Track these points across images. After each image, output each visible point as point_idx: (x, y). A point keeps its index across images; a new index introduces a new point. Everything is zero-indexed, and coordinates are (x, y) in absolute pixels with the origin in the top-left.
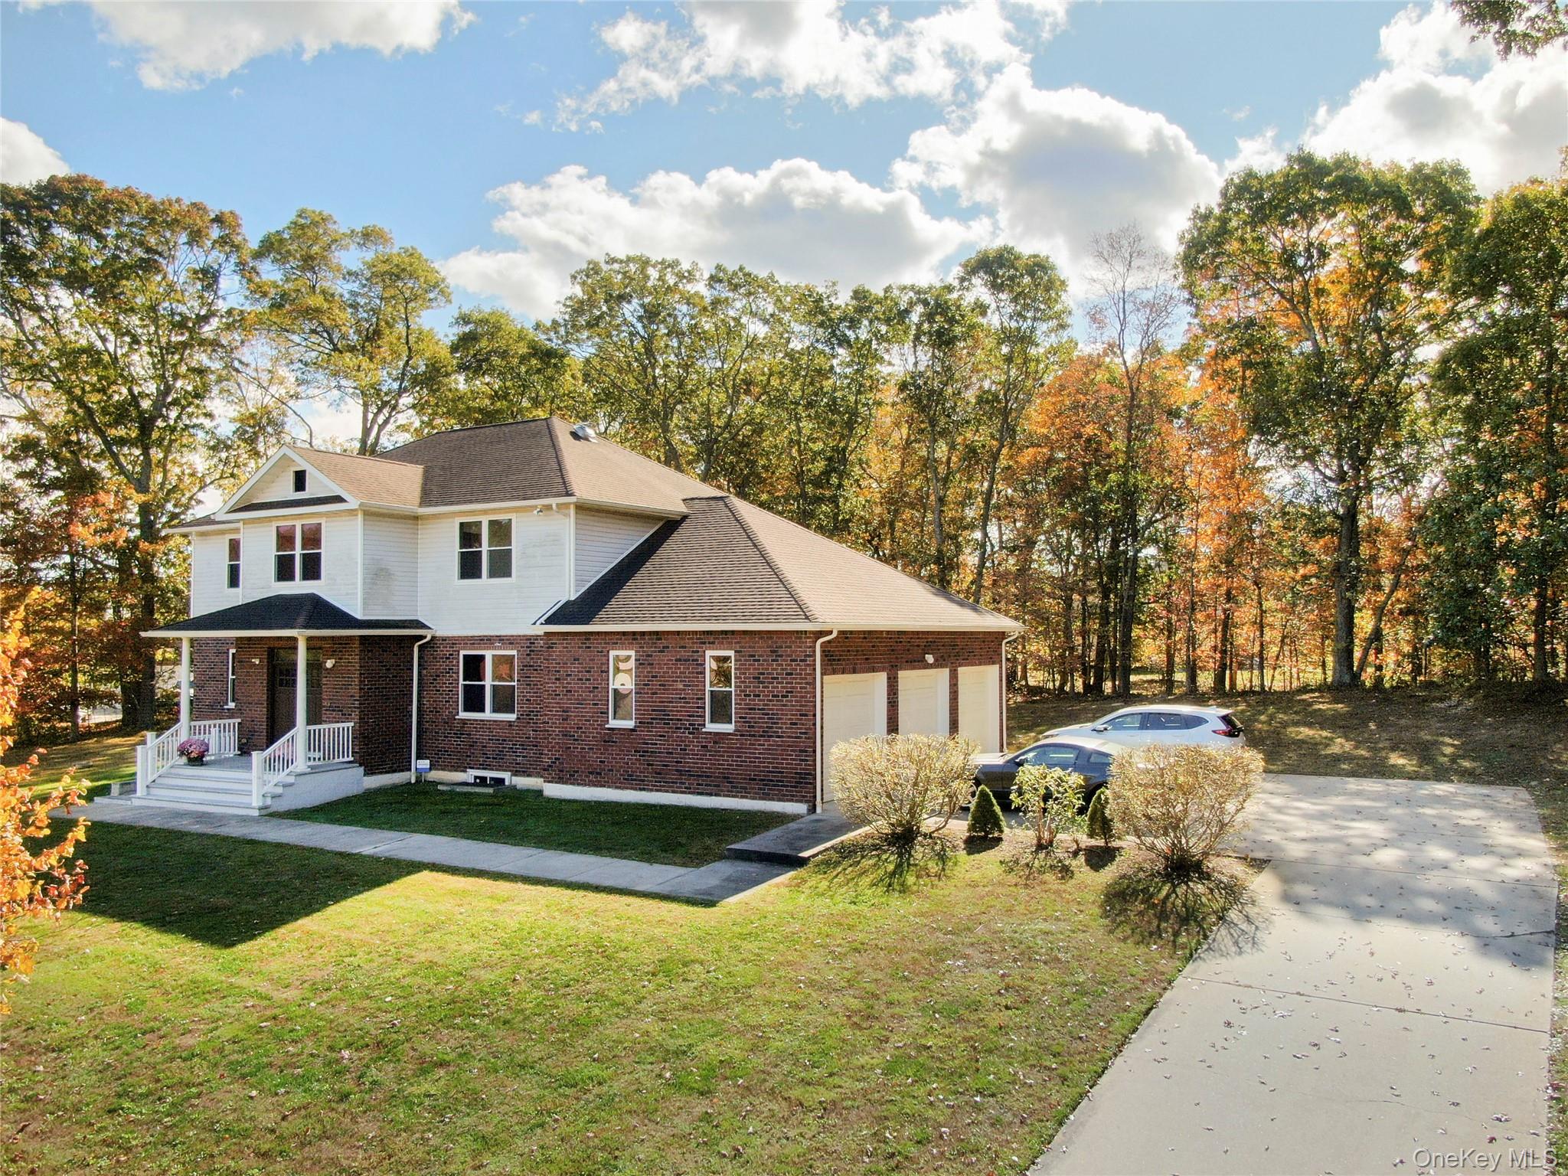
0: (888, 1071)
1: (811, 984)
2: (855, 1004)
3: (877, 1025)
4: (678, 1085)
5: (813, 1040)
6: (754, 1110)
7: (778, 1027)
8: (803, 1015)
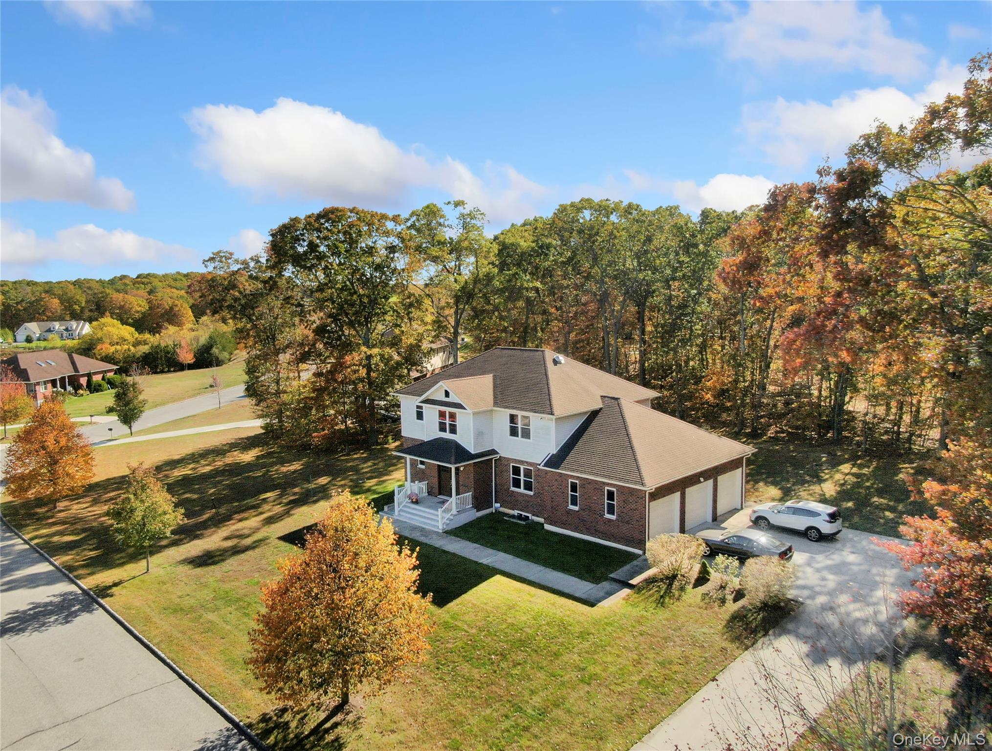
0: (640, 683)
1: (624, 647)
2: (636, 657)
3: (640, 666)
4: (582, 681)
5: (620, 669)
6: (601, 692)
7: (611, 663)
8: (620, 660)
